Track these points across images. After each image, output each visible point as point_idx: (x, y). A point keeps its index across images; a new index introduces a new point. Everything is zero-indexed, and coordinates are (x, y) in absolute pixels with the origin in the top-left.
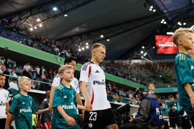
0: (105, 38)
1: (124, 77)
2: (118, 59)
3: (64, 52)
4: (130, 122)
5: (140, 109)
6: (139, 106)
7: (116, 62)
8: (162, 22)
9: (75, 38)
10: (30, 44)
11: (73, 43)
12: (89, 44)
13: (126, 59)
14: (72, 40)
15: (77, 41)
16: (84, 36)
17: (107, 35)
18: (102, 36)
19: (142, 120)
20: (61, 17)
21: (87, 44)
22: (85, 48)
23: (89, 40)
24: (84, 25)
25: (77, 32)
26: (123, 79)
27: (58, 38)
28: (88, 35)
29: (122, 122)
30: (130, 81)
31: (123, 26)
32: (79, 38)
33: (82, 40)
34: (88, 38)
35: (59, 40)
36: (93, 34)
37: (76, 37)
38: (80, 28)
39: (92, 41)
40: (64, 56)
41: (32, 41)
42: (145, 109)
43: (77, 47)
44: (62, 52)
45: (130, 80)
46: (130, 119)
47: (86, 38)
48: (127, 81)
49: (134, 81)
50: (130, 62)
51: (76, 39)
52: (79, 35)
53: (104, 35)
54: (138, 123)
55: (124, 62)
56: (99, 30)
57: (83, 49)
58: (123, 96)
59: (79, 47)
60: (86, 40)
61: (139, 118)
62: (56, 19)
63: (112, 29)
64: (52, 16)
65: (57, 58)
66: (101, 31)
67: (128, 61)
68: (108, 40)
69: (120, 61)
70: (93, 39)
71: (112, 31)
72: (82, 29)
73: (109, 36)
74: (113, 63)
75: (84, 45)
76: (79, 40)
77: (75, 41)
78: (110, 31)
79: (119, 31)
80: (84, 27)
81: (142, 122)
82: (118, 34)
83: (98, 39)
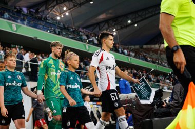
0: (133, 24)
1: (154, 62)
2: (146, 44)
3: (91, 39)
5: (173, 94)
7: (145, 47)
9: (102, 25)
10: (58, 32)
11: (100, 29)
12: (117, 30)
13: (155, 44)
15: (104, 27)
16: (111, 22)
17: (134, 20)
18: (129, 22)
19: (176, 105)
20: (86, 4)
21: (114, 30)
23: (116, 26)
24: (110, 11)
25: (103, 19)
26: (153, 64)
27: (85, 25)
28: (115, 22)
29: (156, 106)
31: (150, 10)
32: (107, 24)
33: (109, 27)
34: (115, 24)
35: (86, 27)
36: (120, 20)
37: (103, 24)
38: (107, 14)
39: (119, 27)
40: (92, 43)
41: (59, 30)
42: (178, 93)
44: (90, 39)
45: (160, 65)
46: (164, 104)
47: (113, 24)
48: (157, 66)
49: (164, 66)
50: (159, 47)
51: (104, 26)
52: (106, 21)
53: (132, 21)
54: (172, 107)
55: (153, 46)
56: (126, 16)
58: (154, 81)
60: (114, 26)
61: (172, 103)
62: (82, 6)
63: (140, 13)
64: (78, 4)
65: (85, 46)
66: (128, 16)
67: (157, 46)
68: (136, 25)
69: (149, 46)
70: (120, 25)
72: (109, 15)
73: (137, 21)
74: (142, 48)
76: (106, 26)
77: (102, 27)
78: (137, 16)
79: (147, 16)
80: (111, 14)
81: (176, 107)
82: (146, 19)
83: (125, 25)
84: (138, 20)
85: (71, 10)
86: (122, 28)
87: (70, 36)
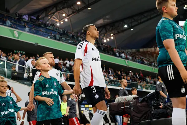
0: (129, 28)
1: (150, 65)
2: (143, 47)
7: (141, 50)
8: (185, 8)
10: (58, 38)
12: (114, 34)
13: (151, 47)
15: (102, 32)
16: (108, 27)
17: (130, 25)
18: (126, 26)
20: (84, 10)
21: (112, 35)
22: (110, 39)
23: (113, 31)
24: (107, 17)
25: (101, 24)
26: (149, 67)
28: (112, 26)
29: (153, 108)
30: (156, 69)
31: (145, 15)
32: (104, 29)
33: (106, 31)
34: (112, 29)
36: (117, 24)
37: (101, 29)
38: (104, 19)
39: (116, 32)
41: (59, 36)
43: (103, 38)
48: (154, 68)
50: (155, 50)
52: (104, 26)
53: (128, 25)
54: (168, 108)
55: (149, 49)
56: (123, 21)
57: (108, 40)
58: (151, 83)
60: (111, 31)
62: (80, 13)
63: (136, 18)
64: (76, 10)
66: (125, 21)
67: (153, 49)
68: (132, 30)
69: (145, 50)
70: (117, 29)
71: (135, 20)
72: (106, 21)
73: (132, 25)
74: (138, 51)
75: (109, 36)
76: (104, 31)
78: (133, 20)
79: (142, 20)
80: (108, 19)
82: (141, 23)
83: (122, 30)
84: (134, 24)
85: (70, 16)
86: (119, 32)
87: (69, 41)
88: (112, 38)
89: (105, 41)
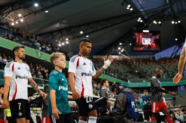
0: (84, 35)
2: (96, 54)
3: (44, 47)
4: (106, 115)
5: (116, 102)
6: (115, 100)
7: (94, 57)
8: (138, 21)
9: (55, 34)
10: (10, 38)
11: (53, 38)
12: (69, 39)
13: (104, 55)
14: (52, 36)
15: (57, 36)
16: (64, 32)
17: (86, 31)
18: (81, 32)
19: (118, 113)
20: (42, 13)
21: (67, 39)
22: (65, 43)
23: (69, 36)
24: (64, 22)
25: (57, 28)
27: (38, 33)
28: (68, 31)
30: (107, 76)
31: (101, 23)
32: (60, 33)
33: (62, 36)
34: (68, 34)
35: (40, 35)
36: (72, 30)
37: (57, 33)
38: (60, 24)
39: (71, 37)
40: (44, 51)
41: (12, 36)
42: (121, 102)
43: (58, 42)
44: (43, 47)
45: (108, 74)
46: (107, 112)
47: (66, 34)
48: (105, 75)
49: (111, 76)
51: (57, 35)
52: (60, 31)
53: (84, 32)
54: (114, 115)
55: (102, 57)
56: (79, 27)
57: (63, 44)
59: (59, 42)
60: (66, 35)
61: (115, 111)
62: (37, 14)
63: (92, 26)
64: (33, 12)
65: (37, 53)
66: (81, 27)
67: (105, 57)
68: (87, 36)
69: (98, 57)
70: (72, 35)
71: (91, 27)
72: (63, 25)
73: (88, 32)
74: (92, 58)
75: (64, 41)
76: (59, 35)
77: (55, 36)
78: (89, 27)
79: (98, 28)
80: (64, 24)
81: (118, 114)
82: (97, 31)
83: (77, 35)
84: (90, 31)
85: (26, 17)
86: (74, 38)
87: (23, 42)
88: (67, 43)
89: (60, 45)
